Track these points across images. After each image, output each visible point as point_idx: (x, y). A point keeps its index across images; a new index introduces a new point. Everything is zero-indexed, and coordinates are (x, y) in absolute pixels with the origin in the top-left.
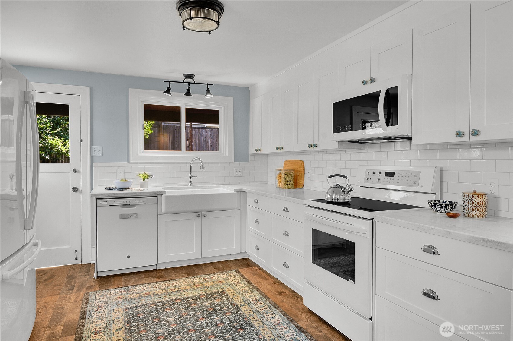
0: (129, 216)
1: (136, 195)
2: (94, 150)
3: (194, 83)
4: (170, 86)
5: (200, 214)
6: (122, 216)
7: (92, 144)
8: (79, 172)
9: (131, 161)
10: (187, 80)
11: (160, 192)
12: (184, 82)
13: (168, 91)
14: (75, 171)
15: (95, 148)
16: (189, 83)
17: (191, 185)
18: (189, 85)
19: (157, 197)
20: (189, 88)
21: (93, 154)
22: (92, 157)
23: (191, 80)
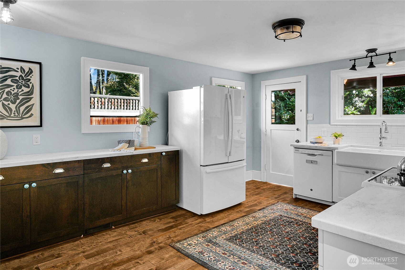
0: (312, 162)
1: (316, 148)
2: (308, 116)
3: (377, 55)
4: (355, 63)
5: (369, 170)
6: (307, 161)
7: (307, 112)
8: (300, 130)
9: (331, 124)
10: (370, 54)
11: (334, 148)
12: (366, 57)
13: (353, 68)
14: (298, 130)
15: (309, 115)
16: (371, 57)
17: (380, 145)
18: (372, 58)
19: (332, 151)
20: (371, 60)
21: (308, 119)
22: (307, 121)
23: (374, 54)
